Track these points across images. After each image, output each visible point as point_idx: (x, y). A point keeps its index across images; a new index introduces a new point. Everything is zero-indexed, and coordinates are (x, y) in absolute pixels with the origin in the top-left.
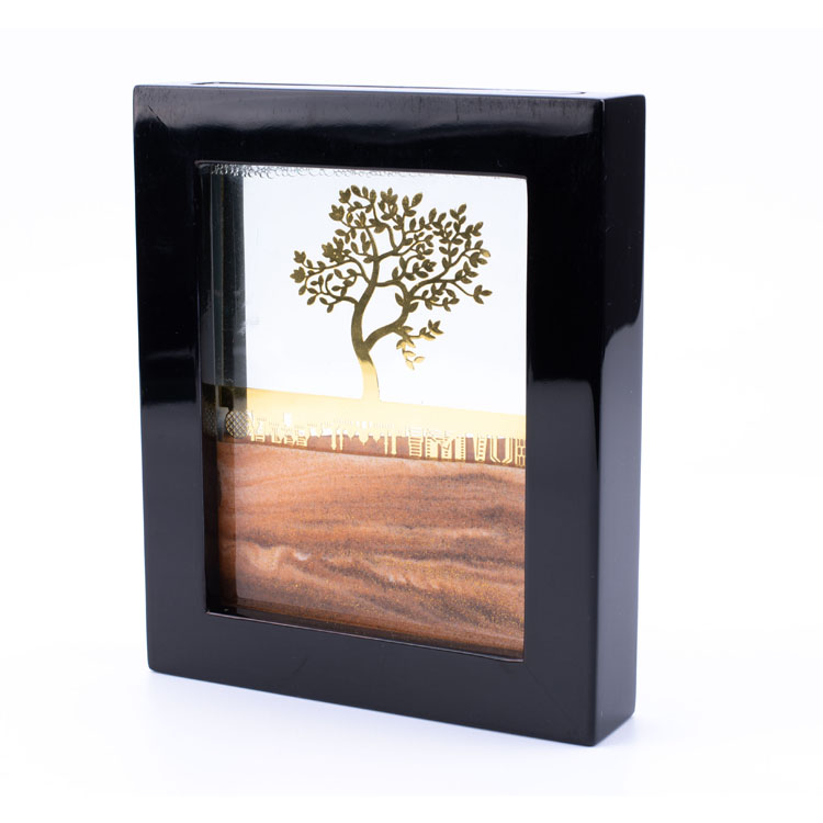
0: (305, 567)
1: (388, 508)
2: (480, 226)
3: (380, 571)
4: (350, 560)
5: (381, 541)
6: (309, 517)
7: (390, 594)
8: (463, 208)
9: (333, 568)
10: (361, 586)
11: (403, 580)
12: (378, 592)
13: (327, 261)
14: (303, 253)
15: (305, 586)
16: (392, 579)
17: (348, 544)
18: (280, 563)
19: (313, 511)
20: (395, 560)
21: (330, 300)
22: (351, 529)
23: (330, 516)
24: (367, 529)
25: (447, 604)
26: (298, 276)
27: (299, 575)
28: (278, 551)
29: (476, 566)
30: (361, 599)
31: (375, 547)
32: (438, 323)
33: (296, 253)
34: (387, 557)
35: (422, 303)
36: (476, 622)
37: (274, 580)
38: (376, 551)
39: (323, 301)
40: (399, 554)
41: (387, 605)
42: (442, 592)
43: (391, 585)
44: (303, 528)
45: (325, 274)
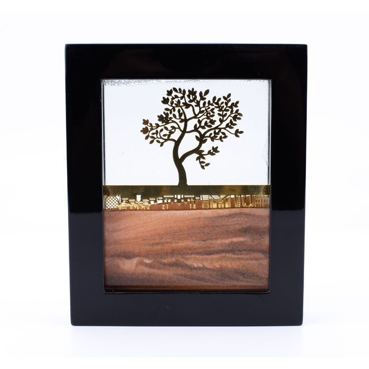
0: (150, 266)
1: (193, 233)
2: (237, 102)
3: (189, 263)
4: (174, 260)
5: (190, 249)
6: (151, 242)
7: (194, 273)
8: (229, 95)
9: (165, 264)
10: (180, 271)
11: (201, 266)
12: (188, 273)
13: (160, 123)
14: (148, 120)
15: (150, 275)
16: (195, 265)
17: (173, 252)
18: (137, 266)
19: (154, 239)
20: (197, 256)
21: (161, 141)
22: (174, 245)
23: (164, 240)
24: (182, 244)
25: (223, 273)
26: (145, 131)
27: (147, 270)
28: (135, 261)
29: (238, 254)
30: (179, 277)
31: (186, 252)
32: (217, 148)
33: (144, 120)
34: (193, 256)
35: (209, 139)
36: (238, 280)
37: (133, 274)
38: (187, 254)
39: (158, 142)
40: (200, 253)
41: (192, 277)
42: (221, 268)
43: (195, 268)
44: (149, 248)
45: (159, 129)
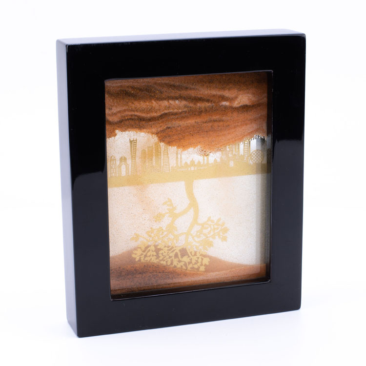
0: (223, 98)
1: (179, 134)
3: (184, 103)
4: (199, 105)
5: (183, 118)
6: (221, 123)
7: (178, 93)
9: (208, 101)
10: (192, 93)
11: (170, 102)
12: (184, 93)
13: (211, 239)
14: (222, 241)
15: (223, 89)
16: (177, 102)
17: (200, 112)
18: (236, 98)
19: (219, 126)
20: (176, 111)
21: (210, 223)
22: (199, 120)
23: (210, 124)
24: (191, 121)
25: (148, 94)
26: (226, 230)
27: (227, 93)
28: (236, 104)
29: (136, 116)
30: (193, 87)
31: (186, 114)
33: (226, 241)
34: (180, 111)
35: (164, 229)
36: (133, 88)
37: (240, 90)
38: (185, 112)
39: (213, 221)
40: (173, 114)
41: (178, 88)
42: (151, 99)
43: (177, 98)
44: (224, 118)
45: (212, 233)
